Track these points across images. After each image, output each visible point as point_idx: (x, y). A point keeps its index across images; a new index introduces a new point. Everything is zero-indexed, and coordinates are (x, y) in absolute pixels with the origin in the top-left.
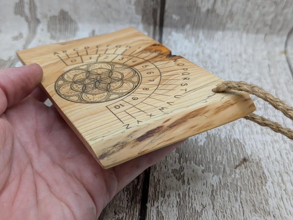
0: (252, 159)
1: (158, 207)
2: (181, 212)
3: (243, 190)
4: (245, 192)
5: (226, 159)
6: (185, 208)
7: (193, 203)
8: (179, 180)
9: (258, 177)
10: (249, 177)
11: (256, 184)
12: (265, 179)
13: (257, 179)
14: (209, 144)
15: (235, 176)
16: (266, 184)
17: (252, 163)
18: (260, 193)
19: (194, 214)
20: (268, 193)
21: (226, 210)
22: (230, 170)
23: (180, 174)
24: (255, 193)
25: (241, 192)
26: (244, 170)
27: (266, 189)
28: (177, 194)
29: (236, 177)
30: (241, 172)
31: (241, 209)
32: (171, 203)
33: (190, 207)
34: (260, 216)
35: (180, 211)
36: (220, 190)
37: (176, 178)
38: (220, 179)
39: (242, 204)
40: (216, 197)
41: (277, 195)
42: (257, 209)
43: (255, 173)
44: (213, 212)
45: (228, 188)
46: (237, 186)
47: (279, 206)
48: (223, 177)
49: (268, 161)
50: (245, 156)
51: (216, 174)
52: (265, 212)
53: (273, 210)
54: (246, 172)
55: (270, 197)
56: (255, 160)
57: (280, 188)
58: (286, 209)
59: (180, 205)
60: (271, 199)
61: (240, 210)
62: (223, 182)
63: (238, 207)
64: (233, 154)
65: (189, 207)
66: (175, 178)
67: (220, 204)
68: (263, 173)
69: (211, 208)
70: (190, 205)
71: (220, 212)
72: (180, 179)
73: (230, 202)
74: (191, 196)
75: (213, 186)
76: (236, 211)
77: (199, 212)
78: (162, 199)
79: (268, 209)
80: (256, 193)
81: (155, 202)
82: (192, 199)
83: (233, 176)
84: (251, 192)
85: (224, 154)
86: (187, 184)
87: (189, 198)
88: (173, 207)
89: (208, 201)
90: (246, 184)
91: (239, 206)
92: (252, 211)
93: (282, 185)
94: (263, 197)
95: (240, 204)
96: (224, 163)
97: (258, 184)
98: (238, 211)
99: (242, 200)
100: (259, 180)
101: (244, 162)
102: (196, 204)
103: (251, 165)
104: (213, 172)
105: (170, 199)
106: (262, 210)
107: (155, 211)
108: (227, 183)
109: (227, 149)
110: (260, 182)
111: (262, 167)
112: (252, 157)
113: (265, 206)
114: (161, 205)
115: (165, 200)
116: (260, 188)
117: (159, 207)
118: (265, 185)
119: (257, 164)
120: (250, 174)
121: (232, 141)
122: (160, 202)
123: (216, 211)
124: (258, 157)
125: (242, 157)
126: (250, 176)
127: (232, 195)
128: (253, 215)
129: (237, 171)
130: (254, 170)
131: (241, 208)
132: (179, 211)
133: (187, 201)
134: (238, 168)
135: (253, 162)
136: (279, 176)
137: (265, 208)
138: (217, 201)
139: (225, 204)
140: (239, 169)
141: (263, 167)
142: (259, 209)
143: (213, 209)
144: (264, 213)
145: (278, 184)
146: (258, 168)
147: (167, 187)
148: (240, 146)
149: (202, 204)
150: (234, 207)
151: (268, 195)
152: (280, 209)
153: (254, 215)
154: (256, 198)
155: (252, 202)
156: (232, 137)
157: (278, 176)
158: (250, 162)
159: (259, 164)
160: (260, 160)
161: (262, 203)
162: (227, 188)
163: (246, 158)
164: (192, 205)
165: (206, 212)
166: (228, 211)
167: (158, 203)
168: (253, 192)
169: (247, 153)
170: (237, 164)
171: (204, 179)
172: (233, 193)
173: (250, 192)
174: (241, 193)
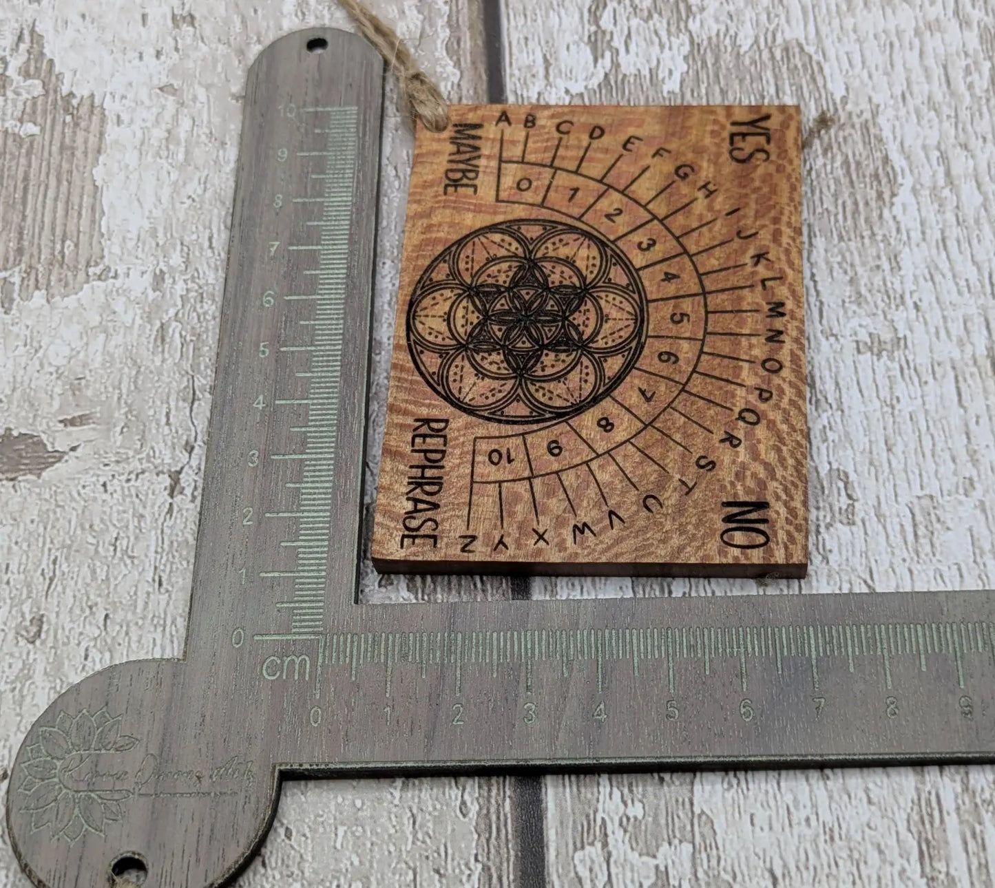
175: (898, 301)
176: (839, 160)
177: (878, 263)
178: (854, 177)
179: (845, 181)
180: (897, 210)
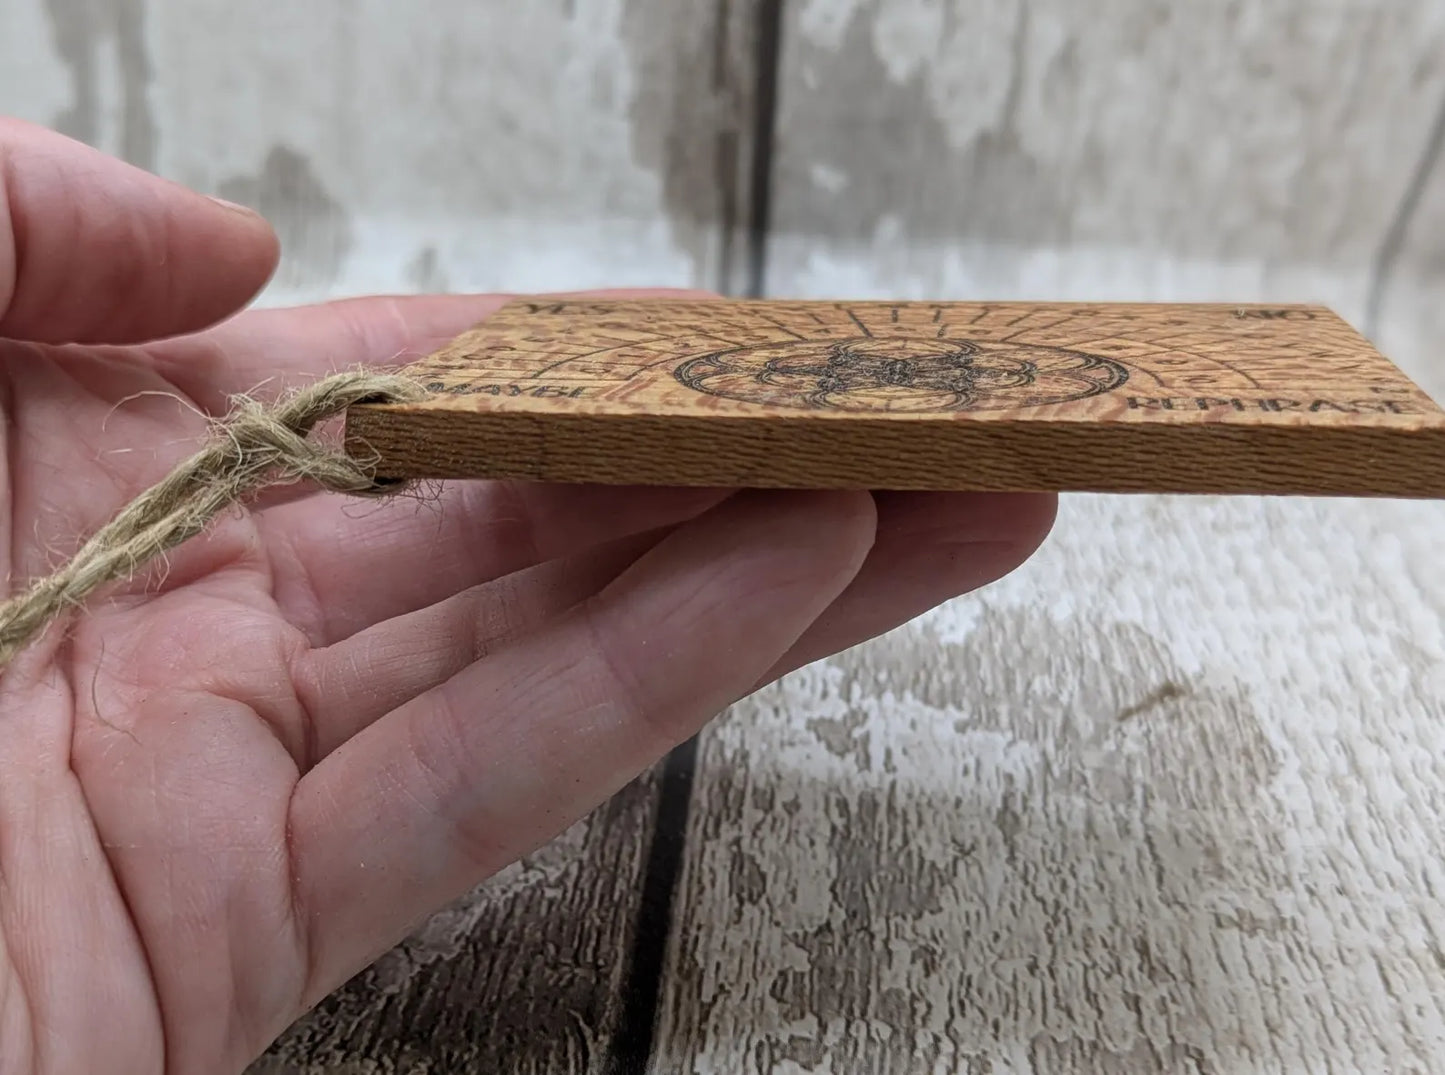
0: (1208, 690)
1: (737, 841)
2: (854, 860)
3: (1157, 796)
4: (1169, 801)
5: (1077, 688)
6: (874, 851)
7: (910, 835)
8: (842, 755)
9: (1233, 753)
10: (1191, 750)
11: (1224, 778)
12: (1265, 758)
13: (1229, 759)
14: (990, 637)
15: (1119, 747)
16: (1272, 778)
17: (1205, 703)
18: (1241, 810)
19: (915, 873)
20: (1280, 809)
21: (1072, 866)
22: (1097, 725)
23: (849, 735)
24: (1218, 809)
25: (1150, 801)
26: (1163, 726)
27: (1273, 797)
28: (833, 802)
29: (1125, 751)
30: (1149, 731)
31: (1148, 862)
32: (804, 828)
33: (895, 849)
34: (1243, 890)
35: (849, 859)
36: (1046, 794)
37: (830, 747)
38: (1044, 754)
39: (1151, 846)
40: (1025, 819)
41: (1325, 817)
42: (1226, 864)
43: (1220, 737)
44: (1009, 869)
45: (1084, 788)
46: (1128, 781)
47: (1334, 858)
48: (1058, 747)
49: (1284, 695)
50: (1170, 677)
51: (1024, 735)
52: (1266, 874)
53: (1305, 871)
54: (1175, 734)
55: (1289, 824)
56: (1218, 692)
57: (1341, 793)
58: (1368, 867)
59: (847, 837)
60: (1298, 831)
61: (1141, 867)
62: (1061, 766)
63: (1132, 856)
64: (1111, 672)
65: (890, 848)
66: (823, 745)
67: (1045, 842)
68: (1260, 738)
69: (998, 856)
70: (898, 841)
71: (1043, 870)
72: (848, 750)
73: (1092, 838)
74: (899, 811)
75: (1010, 778)
76: (1123, 869)
77: (941, 865)
78: (760, 815)
79: (1279, 864)
80: (1224, 810)
81: (724, 826)
82: (906, 822)
83: (1110, 746)
84: (1199, 805)
85: (1064, 669)
86: (883, 769)
87: (892, 817)
88: (812, 843)
89: (984, 829)
90: (1174, 777)
91: (1139, 853)
92: (1200, 869)
93: (1351, 781)
94: (1254, 822)
95: (1146, 848)
96: (1064, 699)
97: (1232, 776)
98: (1133, 868)
99: (1151, 833)
100: (1239, 761)
101: (1166, 699)
102: (928, 840)
103: (1200, 712)
104: (1012, 728)
105: (797, 816)
106: (1251, 867)
107: (723, 854)
108: (1079, 768)
109: (1082, 653)
110: (1241, 770)
111: (1252, 718)
112: (1208, 681)
113: (1265, 856)
114: (754, 835)
115: (775, 820)
116: (1244, 790)
117: (745, 843)
118: (1269, 783)
119: (1231, 705)
120: (1193, 741)
121: (1105, 629)
122: (746, 825)
123: (1026, 869)
124: (1236, 679)
125: (1154, 680)
126: (1195, 748)
127: (1104, 813)
128: (1205, 885)
129: (1133, 727)
130: (1212, 726)
131: (1146, 859)
132: (844, 858)
133: (881, 826)
134: (1135, 718)
135: (1211, 699)
136: (1338, 752)
137: (1266, 864)
138: (1030, 834)
139: (1068, 844)
140: (1140, 723)
141: (1257, 717)
142: (1236, 865)
143: (1012, 859)
144: (1264, 879)
145: (1334, 780)
146: (1236, 717)
147: (783, 775)
148: (1143, 645)
149: (954, 841)
150: (1111, 854)
151: (1280, 816)
152: (1343, 866)
153: (1212, 884)
154: (1221, 827)
155: (1203, 838)
156: (1108, 619)
157: (1333, 752)
158: (1195, 698)
159: (1239, 706)
160: (1245, 691)
161: (1249, 844)
162: (1078, 788)
163: (1175, 685)
164: (906, 842)
165: (974, 870)
166: (1086, 871)
167: (740, 829)
168: (1209, 805)
169: (1181, 670)
170: (1132, 702)
171: (968, 753)
172: (1107, 807)
173: (1193, 806)
174: (1146, 805)
175: (1281, 880)
176: (1191, 728)
177: (1248, 838)
178: (1213, 748)
179: (1198, 750)
180: (1279, 788)
